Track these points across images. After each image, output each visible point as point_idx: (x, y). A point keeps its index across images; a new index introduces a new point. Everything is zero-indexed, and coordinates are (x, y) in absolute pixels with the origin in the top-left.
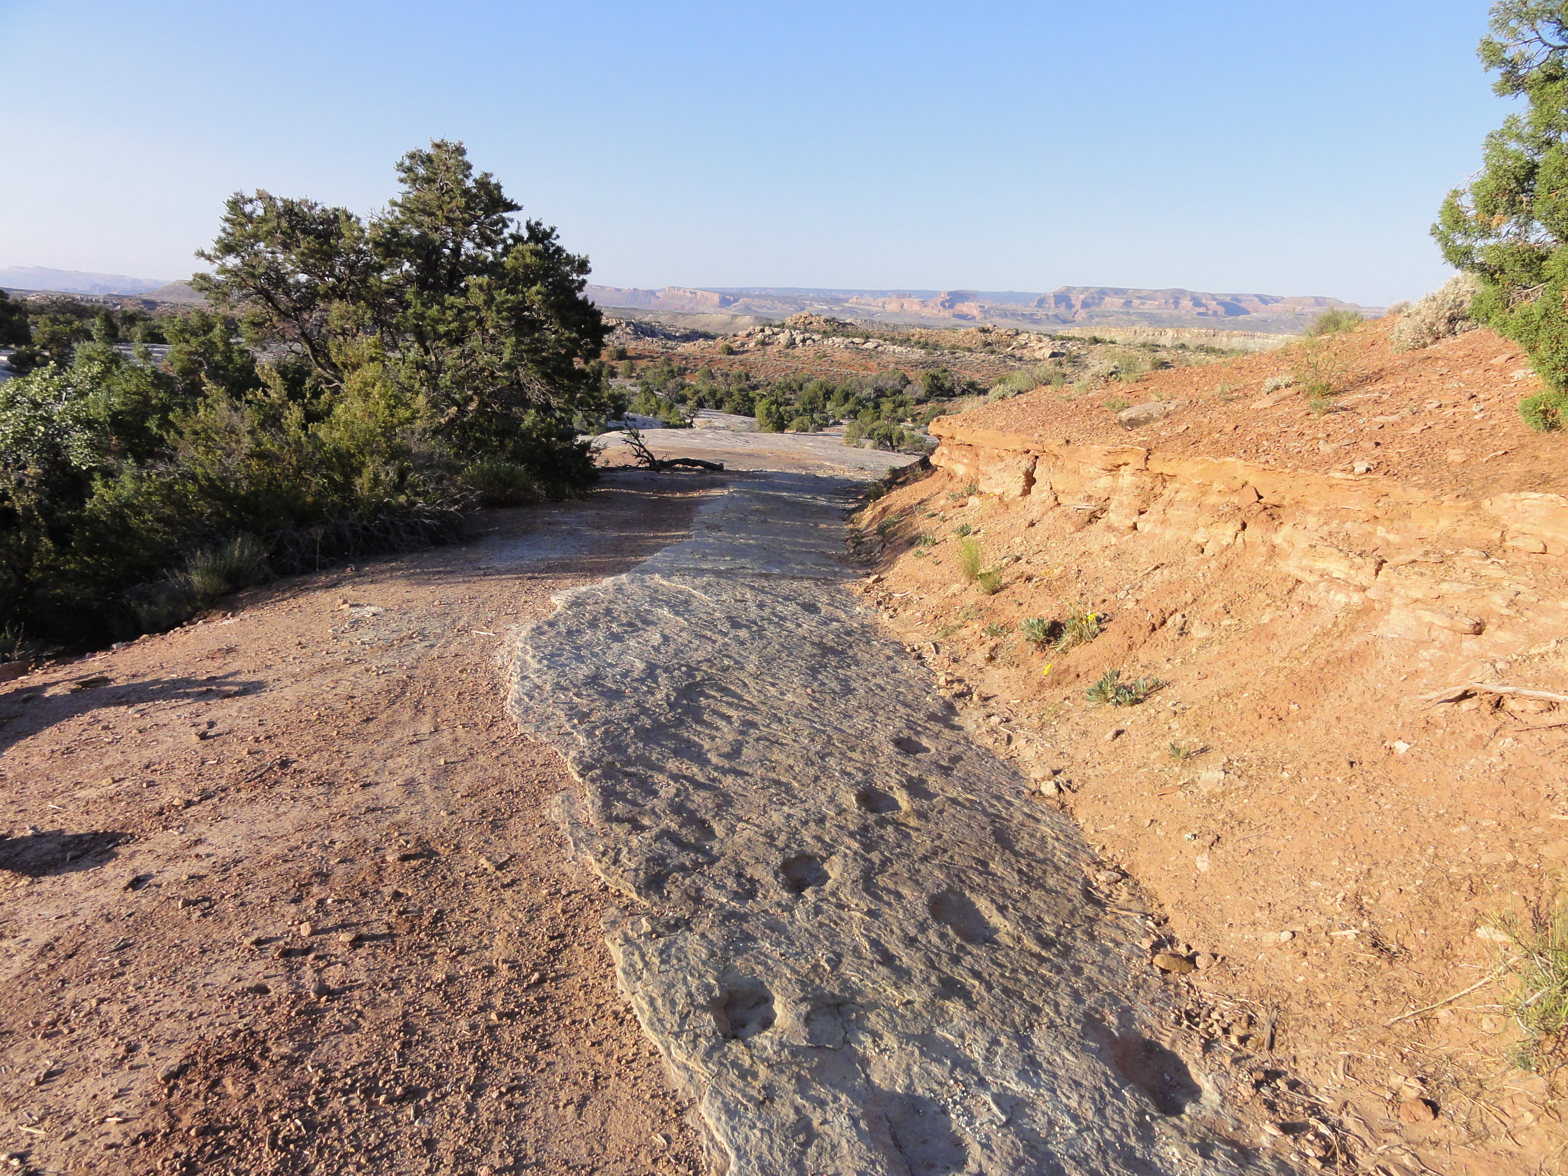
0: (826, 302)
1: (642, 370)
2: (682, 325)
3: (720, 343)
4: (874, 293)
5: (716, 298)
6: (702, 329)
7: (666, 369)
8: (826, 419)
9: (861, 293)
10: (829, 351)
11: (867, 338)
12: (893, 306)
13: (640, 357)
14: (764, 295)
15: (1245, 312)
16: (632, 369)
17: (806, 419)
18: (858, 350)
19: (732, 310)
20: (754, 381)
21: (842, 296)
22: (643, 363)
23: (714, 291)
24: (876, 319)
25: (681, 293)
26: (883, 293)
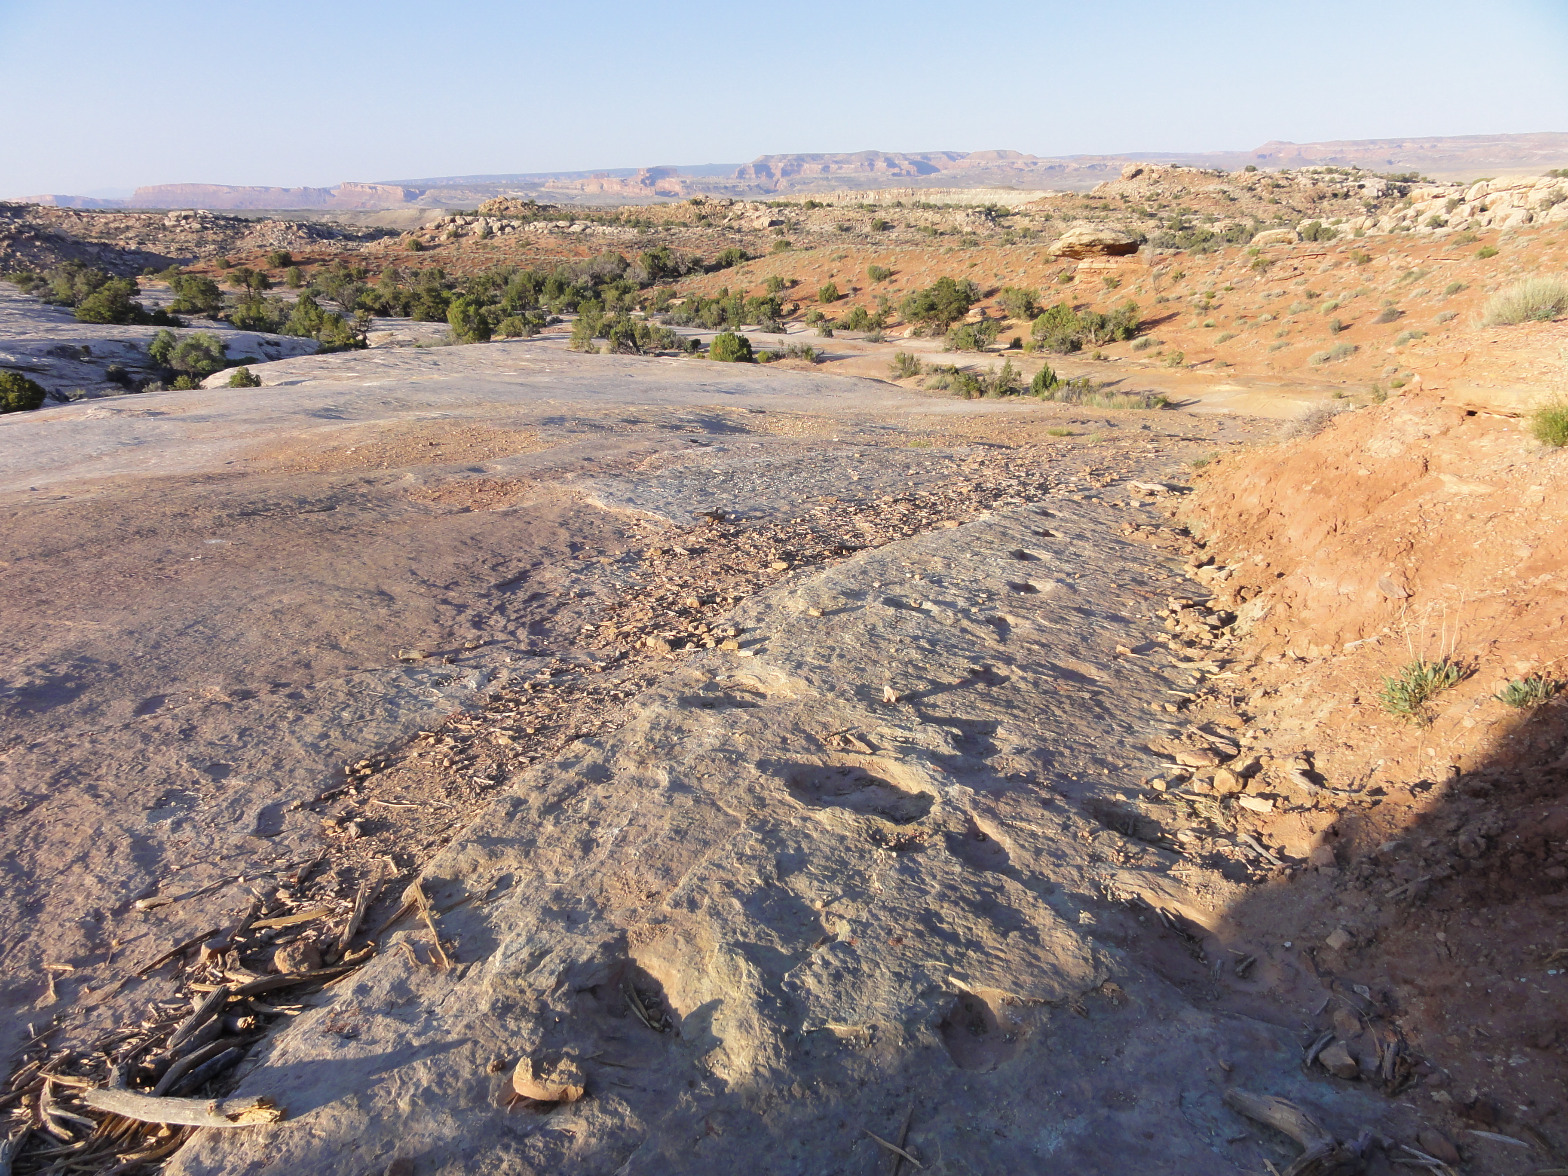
0: (522, 188)
1: (313, 276)
2: (365, 224)
3: (406, 239)
4: (569, 175)
5: (400, 192)
6: (386, 226)
7: (342, 272)
8: (541, 317)
9: (557, 176)
10: (532, 238)
11: (572, 220)
12: (592, 188)
13: (309, 261)
14: (453, 185)
15: (936, 170)
16: (300, 276)
17: (517, 320)
18: (566, 235)
19: (419, 204)
20: (450, 279)
21: (536, 180)
22: (314, 269)
23: (397, 184)
24: (576, 202)
25: (359, 189)
26: (580, 175)
